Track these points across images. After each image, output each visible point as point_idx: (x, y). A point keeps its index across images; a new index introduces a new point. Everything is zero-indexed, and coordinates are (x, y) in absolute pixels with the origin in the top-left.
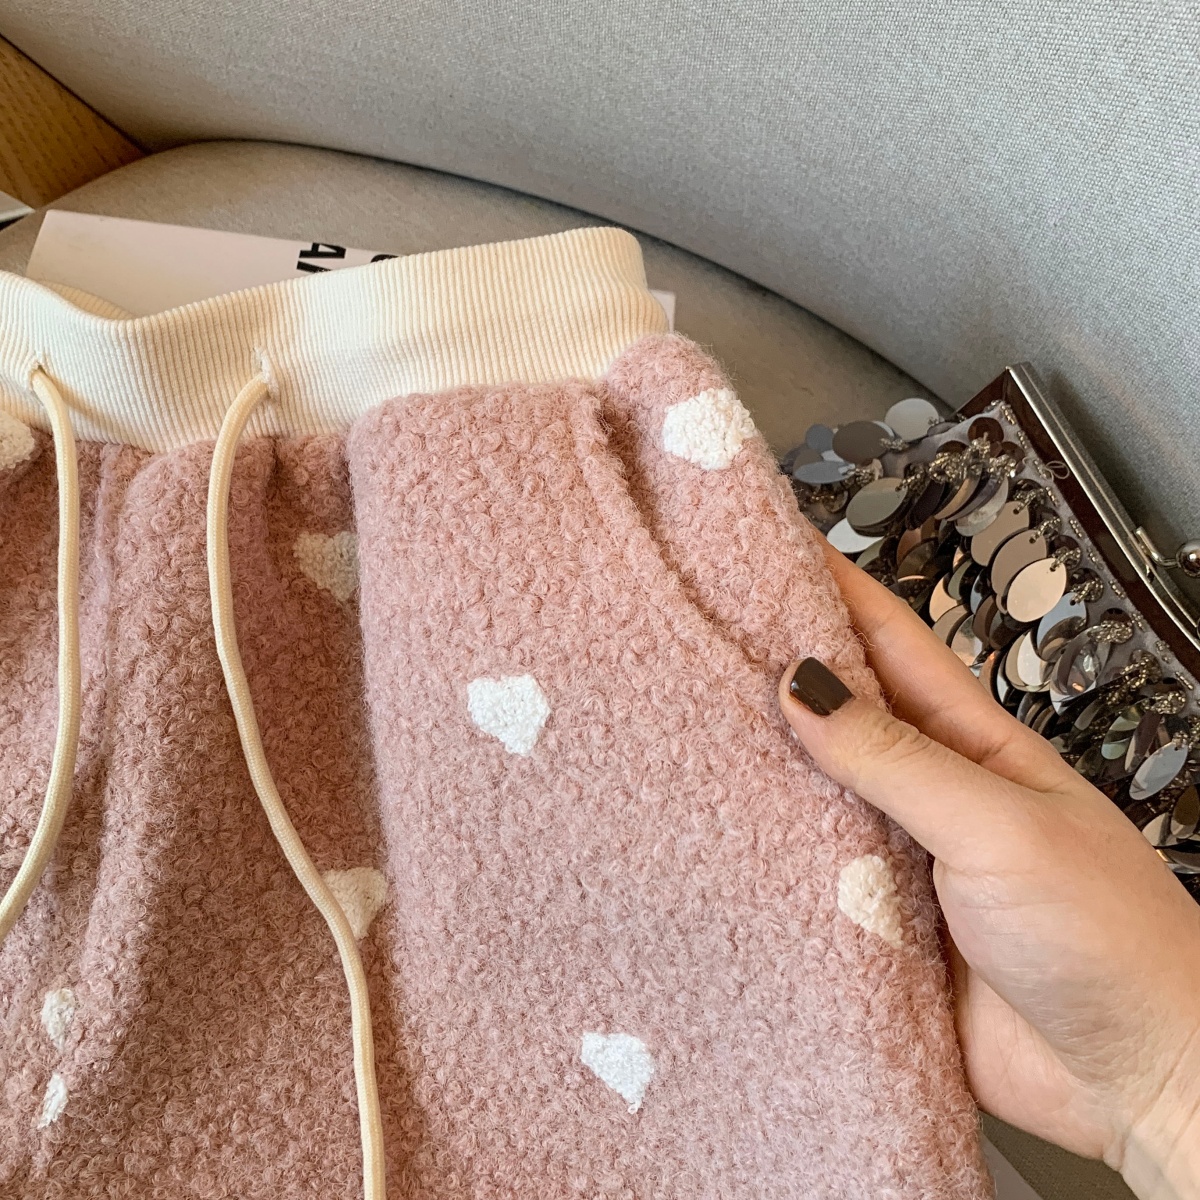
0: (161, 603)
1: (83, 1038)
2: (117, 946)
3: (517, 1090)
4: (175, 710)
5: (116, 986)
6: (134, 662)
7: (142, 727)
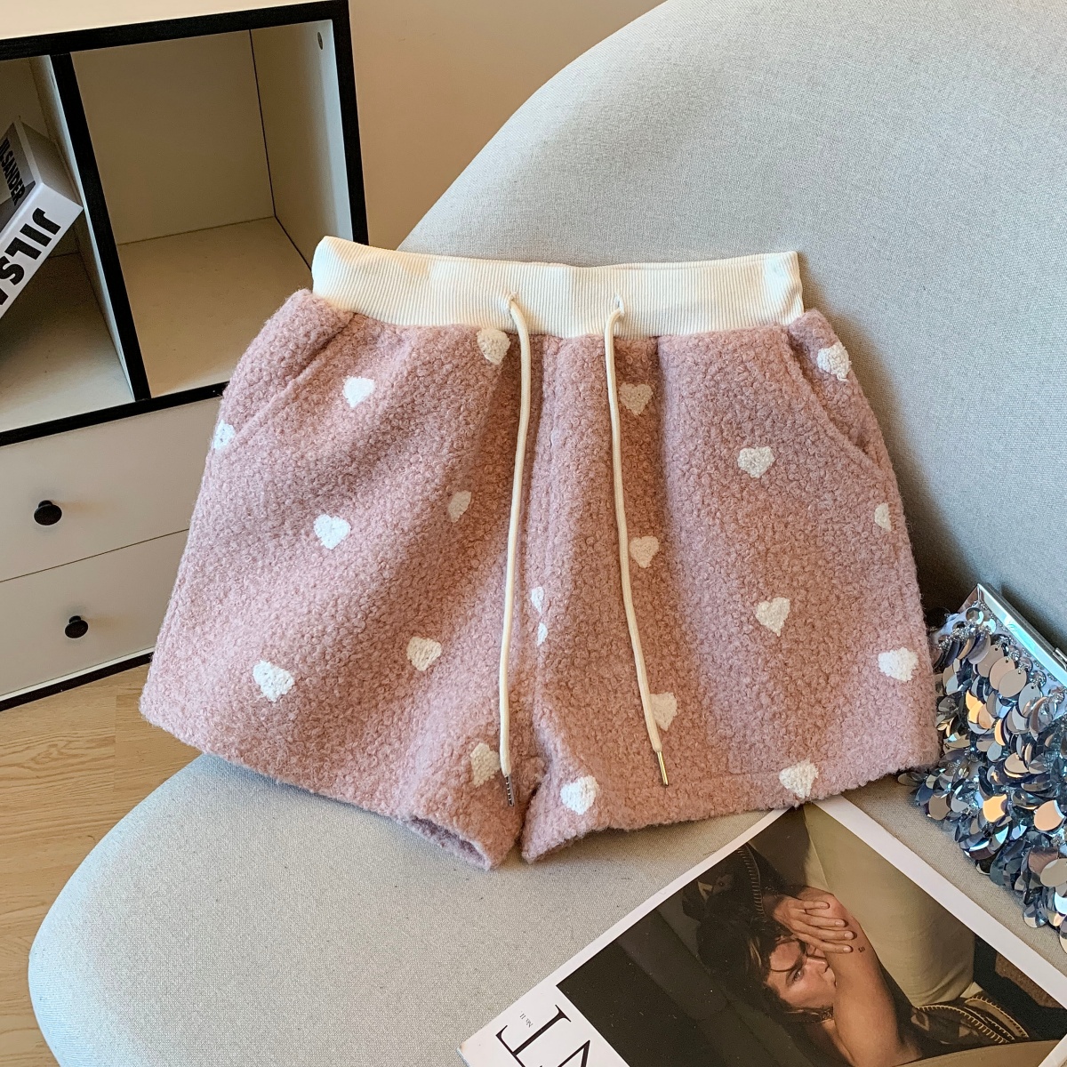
0: (576, 413)
1: (550, 605)
2: (560, 564)
3: (718, 636)
4: (582, 459)
5: (562, 581)
6: (566, 438)
7: (568, 466)
